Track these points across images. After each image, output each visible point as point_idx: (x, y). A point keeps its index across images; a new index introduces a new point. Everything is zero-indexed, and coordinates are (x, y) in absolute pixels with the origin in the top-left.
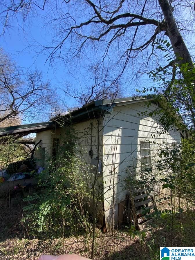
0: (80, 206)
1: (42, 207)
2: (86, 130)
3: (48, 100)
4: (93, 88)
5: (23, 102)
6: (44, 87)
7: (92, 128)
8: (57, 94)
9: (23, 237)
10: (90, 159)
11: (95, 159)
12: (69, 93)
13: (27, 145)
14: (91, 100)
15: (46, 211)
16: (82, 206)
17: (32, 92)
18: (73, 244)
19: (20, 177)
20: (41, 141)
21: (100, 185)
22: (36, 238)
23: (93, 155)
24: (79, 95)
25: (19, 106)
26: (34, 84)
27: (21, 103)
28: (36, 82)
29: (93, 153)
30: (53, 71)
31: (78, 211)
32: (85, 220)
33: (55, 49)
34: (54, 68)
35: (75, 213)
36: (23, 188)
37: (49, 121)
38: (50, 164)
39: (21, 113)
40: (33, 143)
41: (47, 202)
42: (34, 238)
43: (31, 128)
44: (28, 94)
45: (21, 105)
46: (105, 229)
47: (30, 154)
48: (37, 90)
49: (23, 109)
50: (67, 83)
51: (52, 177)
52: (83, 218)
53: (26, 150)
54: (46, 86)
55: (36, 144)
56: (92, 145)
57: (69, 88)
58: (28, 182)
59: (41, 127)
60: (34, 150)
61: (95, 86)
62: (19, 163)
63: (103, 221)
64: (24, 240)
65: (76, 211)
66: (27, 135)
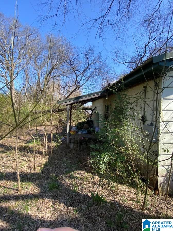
0: (132, 164)
1: (103, 156)
2: (138, 95)
3: (100, 72)
4: (146, 46)
5: (82, 77)
6: (96, 60)
7: (145, 92)
8: (107, 65)
9: (89, 172)
10: (143, 124)
11: (149, 125)
12: (118, 60)
13: (86, 110)
14: (143, 62)
15: (106, 160)
16: (134, 165)
17: (88, 68)
18: (125, 191)
19: (85, 132)
20: (96, 107)
21: (154, 151)
22: (97, 176)
23: (146, 121)
24: (129, 59)
25: (80, 81)
26: (89, 60)
27: (81, 79)
28: (90, 58)
29: (146, 119)
30: (103, 42)
31: (130, 168)
32: (137, 178)
33: (104, 17)
34: (103, 39)
35: (127, 168)
36: (87, 139)
37: (102, 90)
38: (106, 125)
39: (82, 87)
40: (90, 109)
41: (106, 153)
42: (96, 175)
43: (89, 97)
44: (85, 70)
45: (81, 80)
46: (157, 192)
47: (89, 117)
48: (91, 65)
49: (83, 83)
50: (116, 50)
51: (108, 135)
52: (135, 175)
53: (86, 114)
54: (98, 58)
55: (92, 110)
56: (145, 111)
57: (118, 54)
58: (89, 136)
59: (96, 96)
60: (91, 114)
61: (149, 43)
62: (83, 123)
63: (156, 185)
64: (89, 174)
65: (128, 167)
66: (86, 103)
